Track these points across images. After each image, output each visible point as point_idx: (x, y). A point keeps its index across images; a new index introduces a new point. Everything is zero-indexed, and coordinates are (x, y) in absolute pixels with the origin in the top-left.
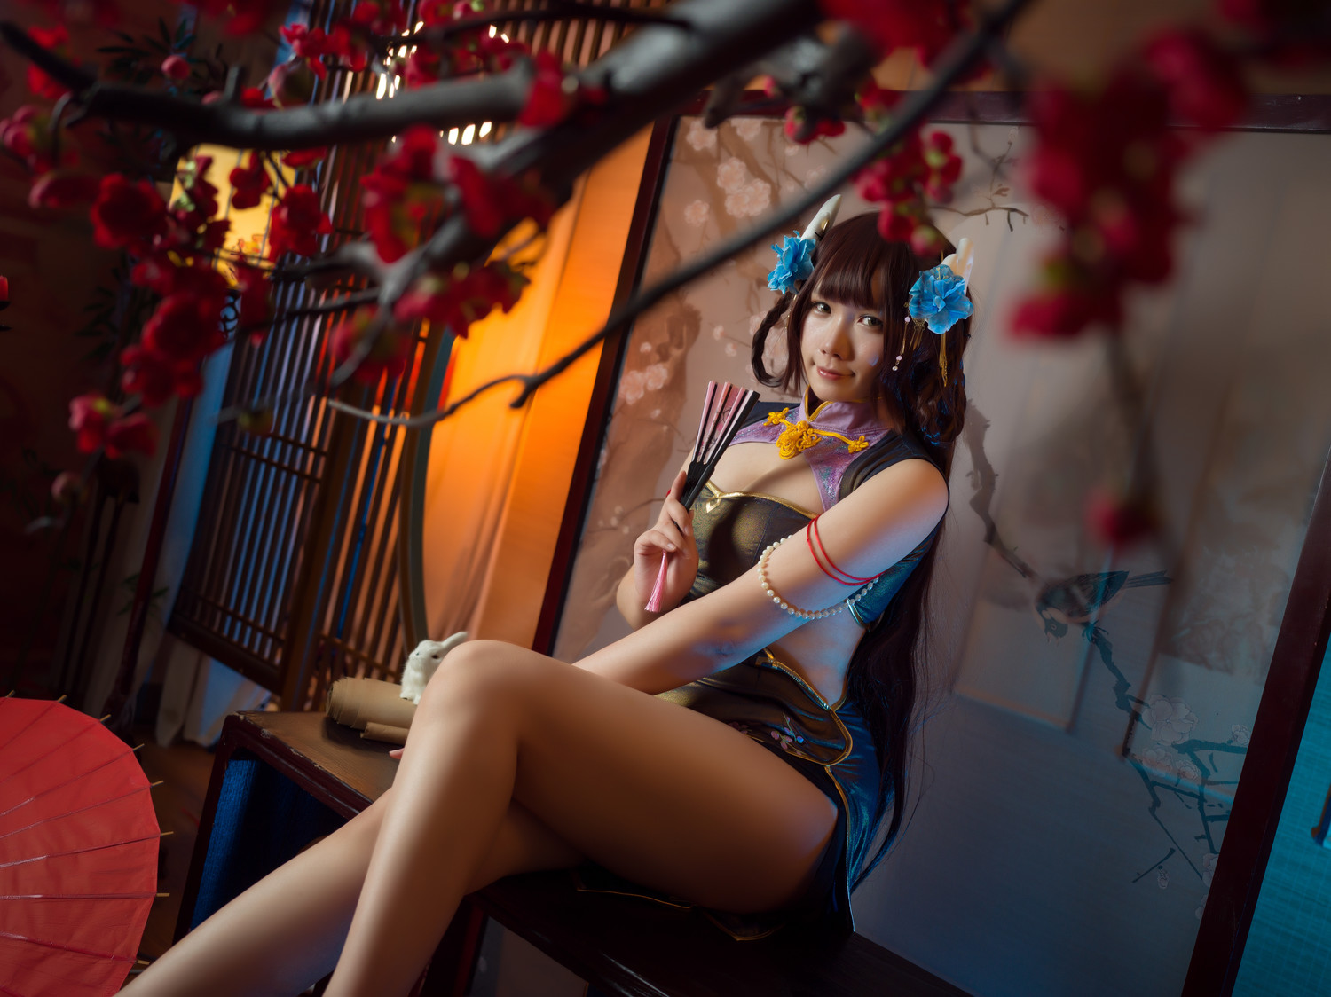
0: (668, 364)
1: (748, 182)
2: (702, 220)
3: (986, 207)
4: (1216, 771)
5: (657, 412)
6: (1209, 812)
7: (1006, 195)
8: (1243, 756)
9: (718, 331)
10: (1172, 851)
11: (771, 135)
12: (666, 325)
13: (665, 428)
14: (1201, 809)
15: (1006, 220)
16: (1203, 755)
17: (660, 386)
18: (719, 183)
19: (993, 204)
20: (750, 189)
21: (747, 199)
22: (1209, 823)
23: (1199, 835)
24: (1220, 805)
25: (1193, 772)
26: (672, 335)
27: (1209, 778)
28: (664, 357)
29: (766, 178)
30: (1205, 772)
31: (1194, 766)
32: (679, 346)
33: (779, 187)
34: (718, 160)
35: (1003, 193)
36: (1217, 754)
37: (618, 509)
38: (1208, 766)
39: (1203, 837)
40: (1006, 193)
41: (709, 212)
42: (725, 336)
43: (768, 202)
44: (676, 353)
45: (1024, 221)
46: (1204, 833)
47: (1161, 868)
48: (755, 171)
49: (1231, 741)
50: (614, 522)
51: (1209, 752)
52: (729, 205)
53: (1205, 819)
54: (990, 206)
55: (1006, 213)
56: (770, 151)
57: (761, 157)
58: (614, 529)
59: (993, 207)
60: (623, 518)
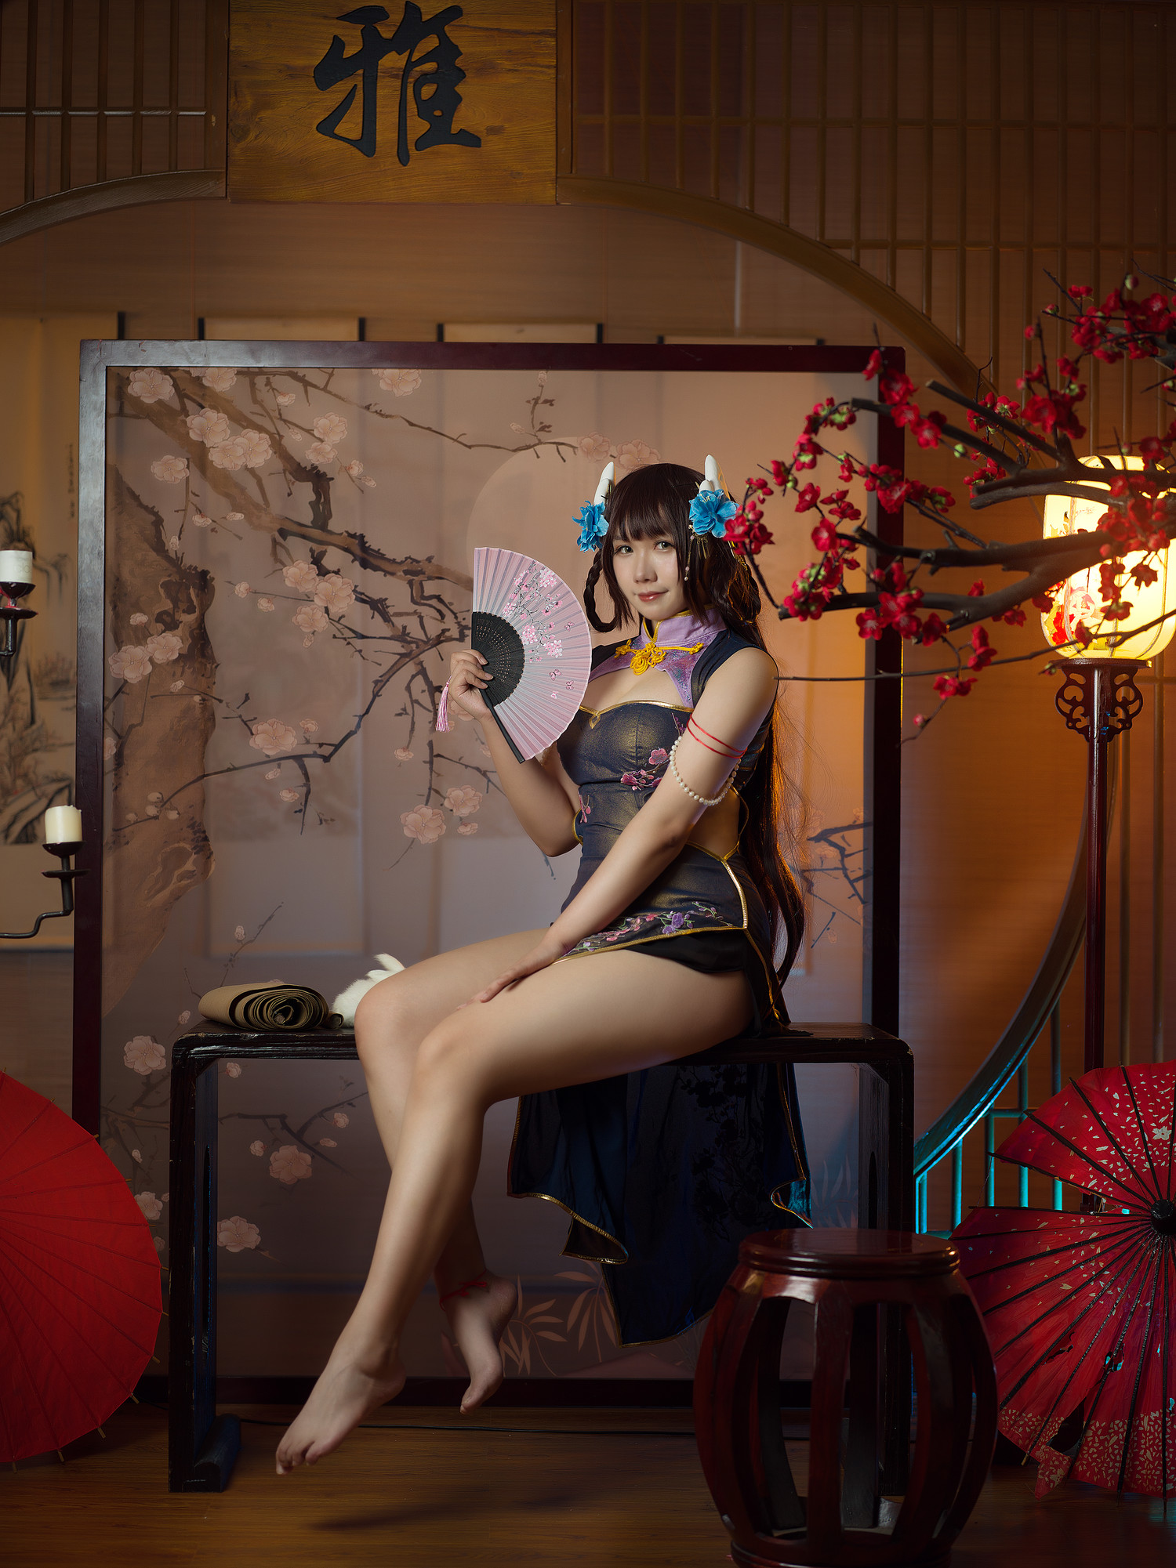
0: (179, 631)
1: (234, 433)
2: (183, 475)
3: (532, 444)
4: (849, 845)
5: (180, 684)
6: (853, 876)
7: (550, 432)
8: (871, 828)
9: (242, 589)
10: (834, 914)
11: (253, 385)
12: (162, 591)
13: (197, 698)
14: (846, 876)
15: (557, 453)
16: (836, 838)
17: (176, 656)
18: (193, 436)
19: (539, 440)
20: (239, 440)
21: (240, 451)
22: (855, 884)
23: (850, 895)
24: (860, 869)
25: (831, 853)
26: (175, 602)
27: (846, 853)
28: (169, 623)
29: (260, 429)
30: (842, 850)
31: (832, 848)
32: (190, 610)
33: (281, 437)
34: (185, 412)
35: (546, 429)
36: (846, 833)
37: (154, 796)
38: (842, 844)
39: (853, 895)
40: (550, 429)
41: (188, 467)
42: (255, 593)
43: (271, 452)
44: (188, 619)
45: (575, 453)
46: (854, 892)
47: (828, 929)
48: (240, 421)
49: (855, 821)
50: (151, 811)
51: (841, 834)
52: (216, 458)
53: (852, 882)
54: (537, 442)
55: (555, 446)
56: (255, 401)
57: (245, 406)
58: (156, 818)
59: (540, 443)
60: (163, 803)
